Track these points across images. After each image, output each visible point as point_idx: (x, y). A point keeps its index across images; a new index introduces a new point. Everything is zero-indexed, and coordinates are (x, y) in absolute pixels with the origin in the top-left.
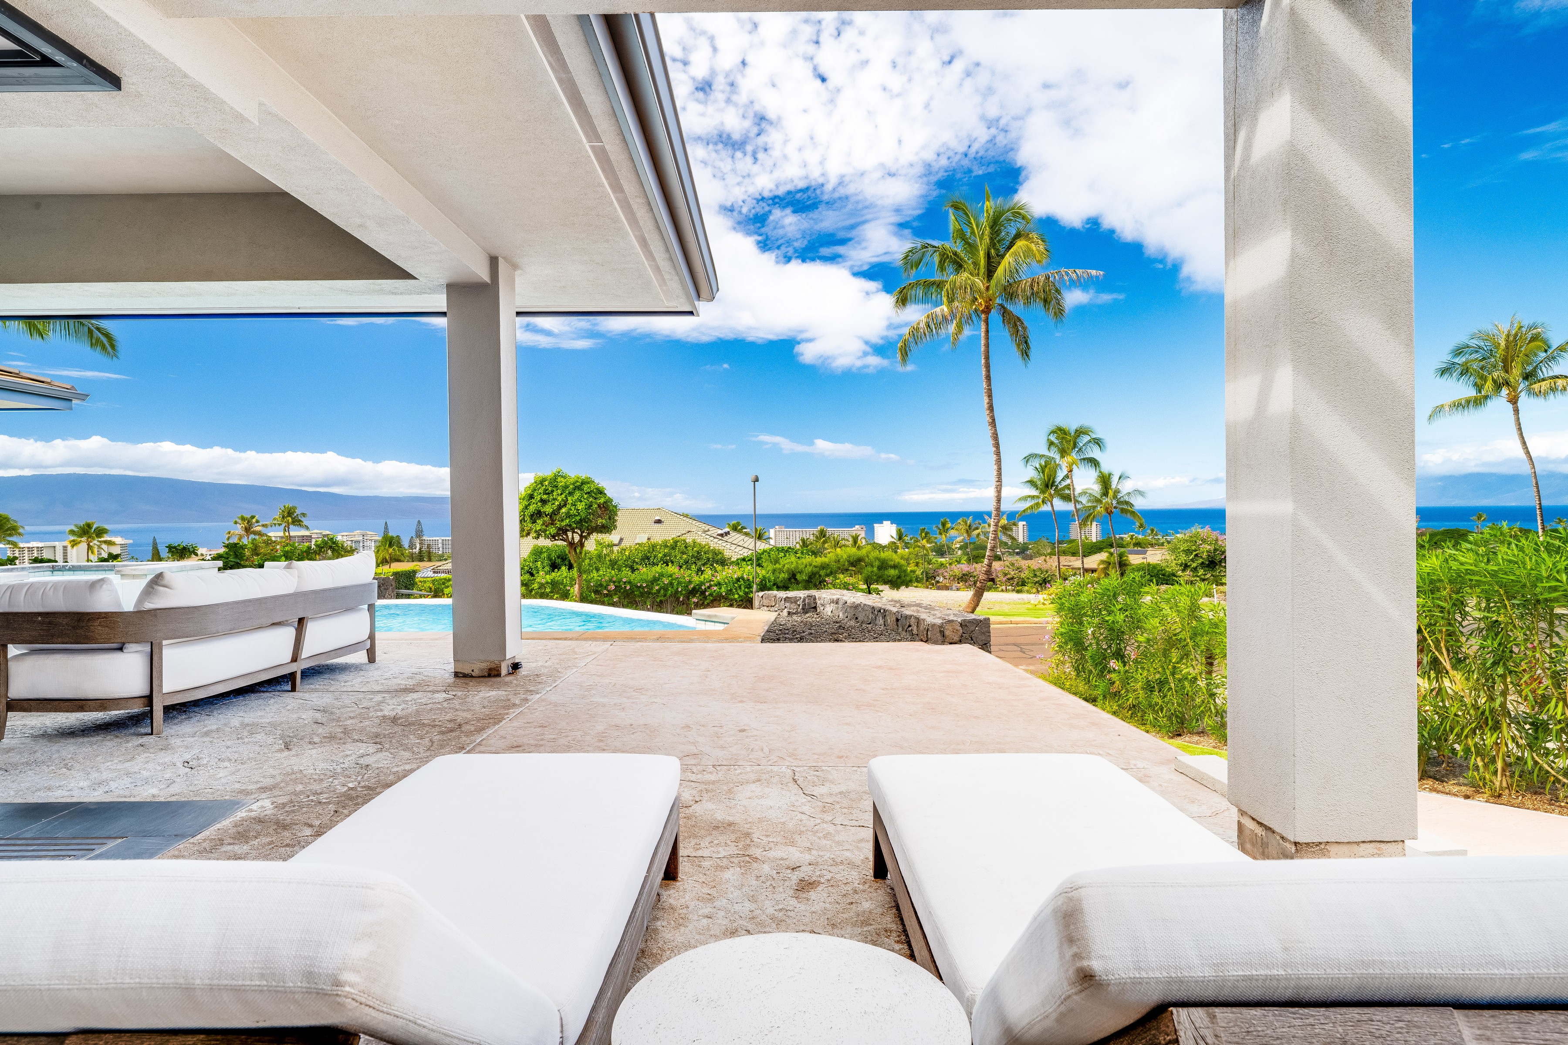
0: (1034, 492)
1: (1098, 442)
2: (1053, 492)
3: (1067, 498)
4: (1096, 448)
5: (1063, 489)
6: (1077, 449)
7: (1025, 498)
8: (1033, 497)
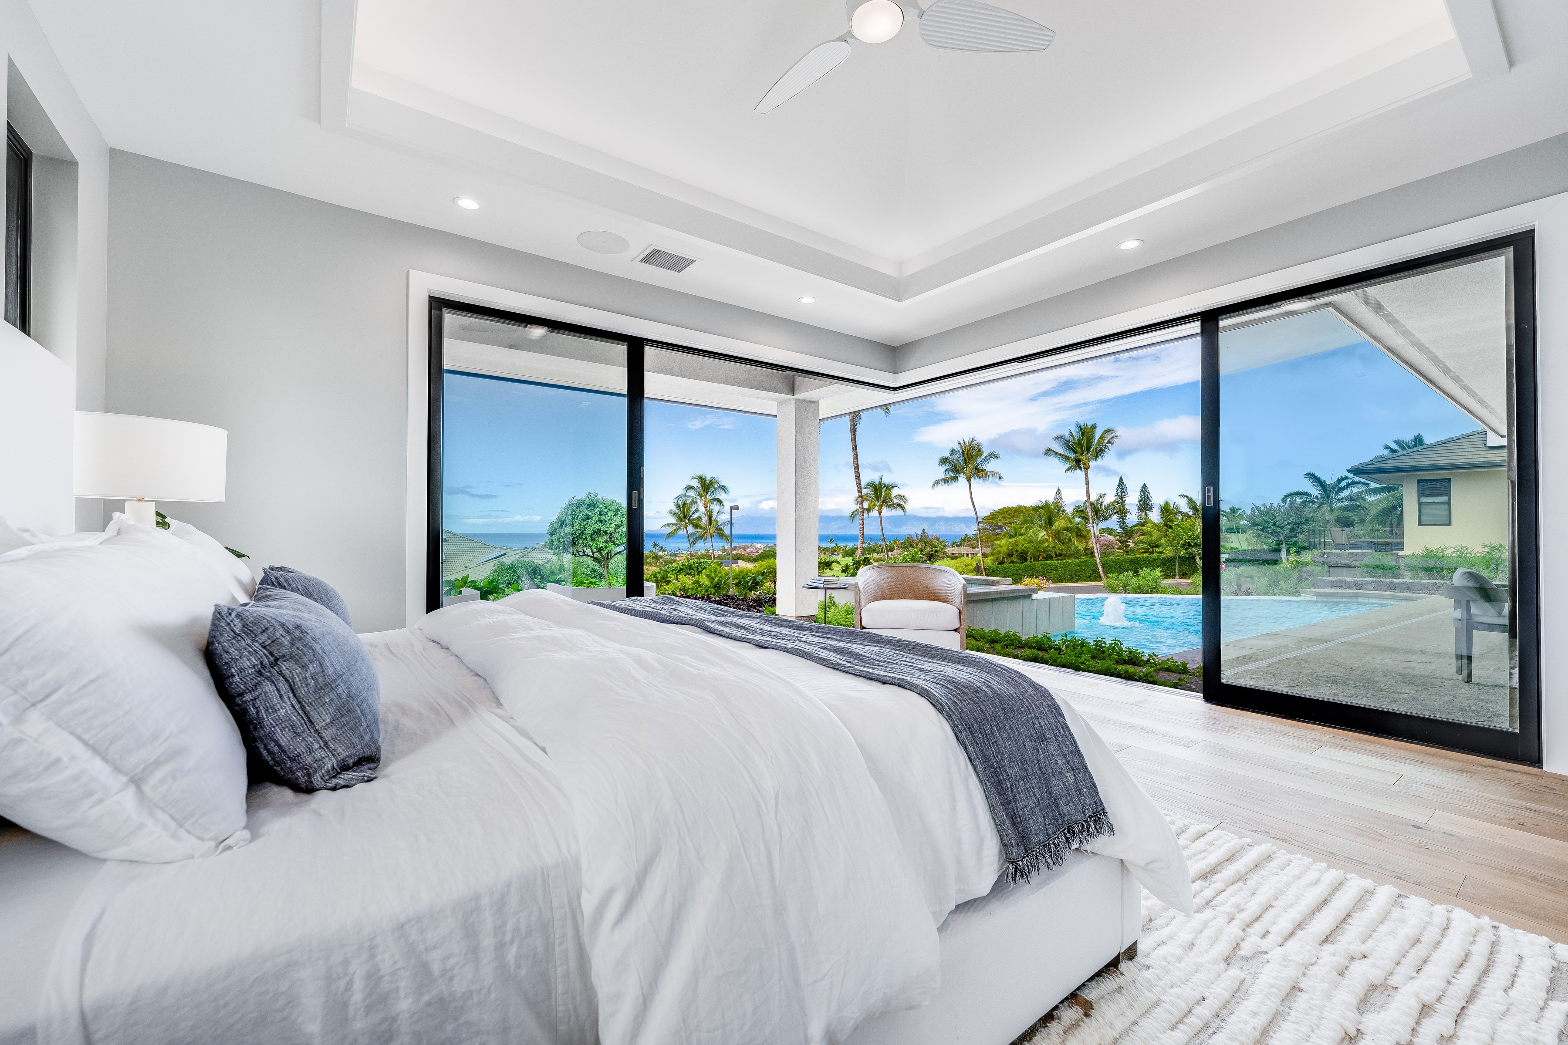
0: (673, 520)
1: (724, 488)
2: (687, 522)
3: (696, 526)
4: (722, 492)
5: (693, 520)
6: (710, 493)
7: (669, 525)
8: (673, 524)
